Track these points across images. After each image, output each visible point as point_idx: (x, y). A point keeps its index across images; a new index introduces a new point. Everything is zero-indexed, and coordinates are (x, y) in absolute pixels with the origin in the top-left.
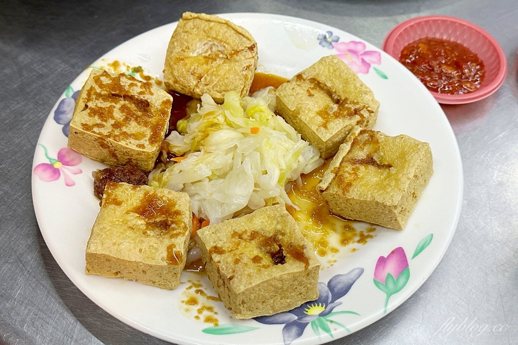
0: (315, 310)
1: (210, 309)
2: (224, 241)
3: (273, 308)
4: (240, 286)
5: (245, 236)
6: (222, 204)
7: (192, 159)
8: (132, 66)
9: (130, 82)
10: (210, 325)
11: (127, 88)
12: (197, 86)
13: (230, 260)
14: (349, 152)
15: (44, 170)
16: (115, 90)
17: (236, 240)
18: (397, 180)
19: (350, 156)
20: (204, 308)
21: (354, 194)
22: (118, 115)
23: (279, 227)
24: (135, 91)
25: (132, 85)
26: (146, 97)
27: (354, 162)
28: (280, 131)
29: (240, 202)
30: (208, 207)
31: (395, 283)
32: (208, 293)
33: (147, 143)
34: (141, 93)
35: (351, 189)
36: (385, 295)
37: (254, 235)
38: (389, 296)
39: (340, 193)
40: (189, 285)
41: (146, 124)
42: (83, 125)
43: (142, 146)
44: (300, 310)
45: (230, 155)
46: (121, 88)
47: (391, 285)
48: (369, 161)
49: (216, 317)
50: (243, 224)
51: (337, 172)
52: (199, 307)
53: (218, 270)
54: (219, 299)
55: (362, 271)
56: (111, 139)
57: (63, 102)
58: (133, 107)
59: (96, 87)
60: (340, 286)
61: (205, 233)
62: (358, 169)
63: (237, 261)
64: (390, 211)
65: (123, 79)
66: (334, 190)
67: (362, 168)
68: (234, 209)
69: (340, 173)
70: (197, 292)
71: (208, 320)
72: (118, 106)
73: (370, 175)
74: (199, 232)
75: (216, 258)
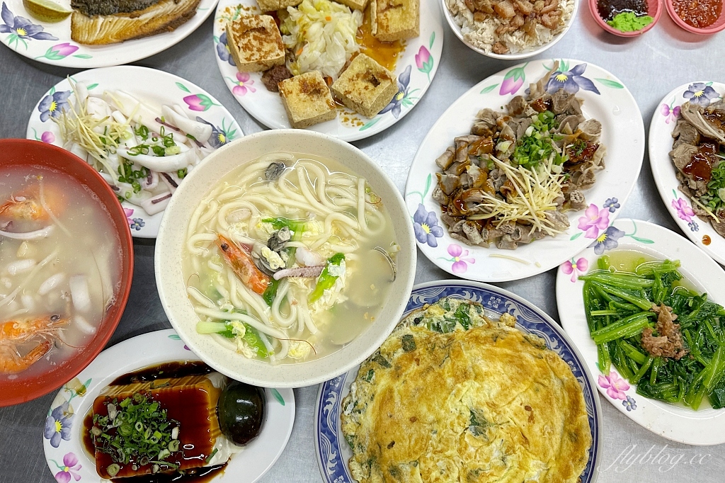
0: (400, 96)
1: (356, 119)
2: (348, 86)
3: (383, 105)
4: (368, 105)
5: (354, 78)
6: (334, 67)
7: (306, 49)
8: (236, 7)
9: (248, 20)
10: (361, 126)
11: (249, 25)
12: (280, 4)
13: (356, 94)
14: (377, 6)
15: (238, 90)
16: (244, 30)
17: (352, 83)
18: (409, 13)
19: (379, 8)
20: (353, 120)
21: (392, 30)
22: (255, 43)
23: (367, 66)
24: (254, 24)
25: (250, 22)
26: (261, 25)
27: (382, 11)
28: (340, 11)
29: (342, 62)
30: (326, 71)
31: (428, 65)
32: (351, 112)
33: (279, 51)
34: (257, 24)
35: (389, 28)
36: (426, 74)
37: (358, 76)
38: (428, 73)
39: (385, 33)
40: (339, 112)
41: (272, 41)
42: (246, 59)
43: (278, 55)
44: (394, 100)
45: (323, 38)
46: (246, 26)
47: (427, 67)
48: (389, 7)
49: (360, 121)
50: (349, 73)
51: (377, 21)
52: (351, 120)
53: (353, 101)
54: (357, 112)
55: (411, 66)
56: (263, 59)
57: (218, 47)
58: (257, 34)
59: (236, 33)
60: (405, 79)
61: (336, 86)
62: (386, 14)
63: (360, 94)
64: (412, 31)
65: (244, 21)
66: (381, 32)
67: (388, 13)
68: (341, 67)
69: (379, 21)
70: (345, 114)
71: (359, 124)
72: (251, 38)
73: (394, 15)
74: (333, 87)
75: (349, 96)
